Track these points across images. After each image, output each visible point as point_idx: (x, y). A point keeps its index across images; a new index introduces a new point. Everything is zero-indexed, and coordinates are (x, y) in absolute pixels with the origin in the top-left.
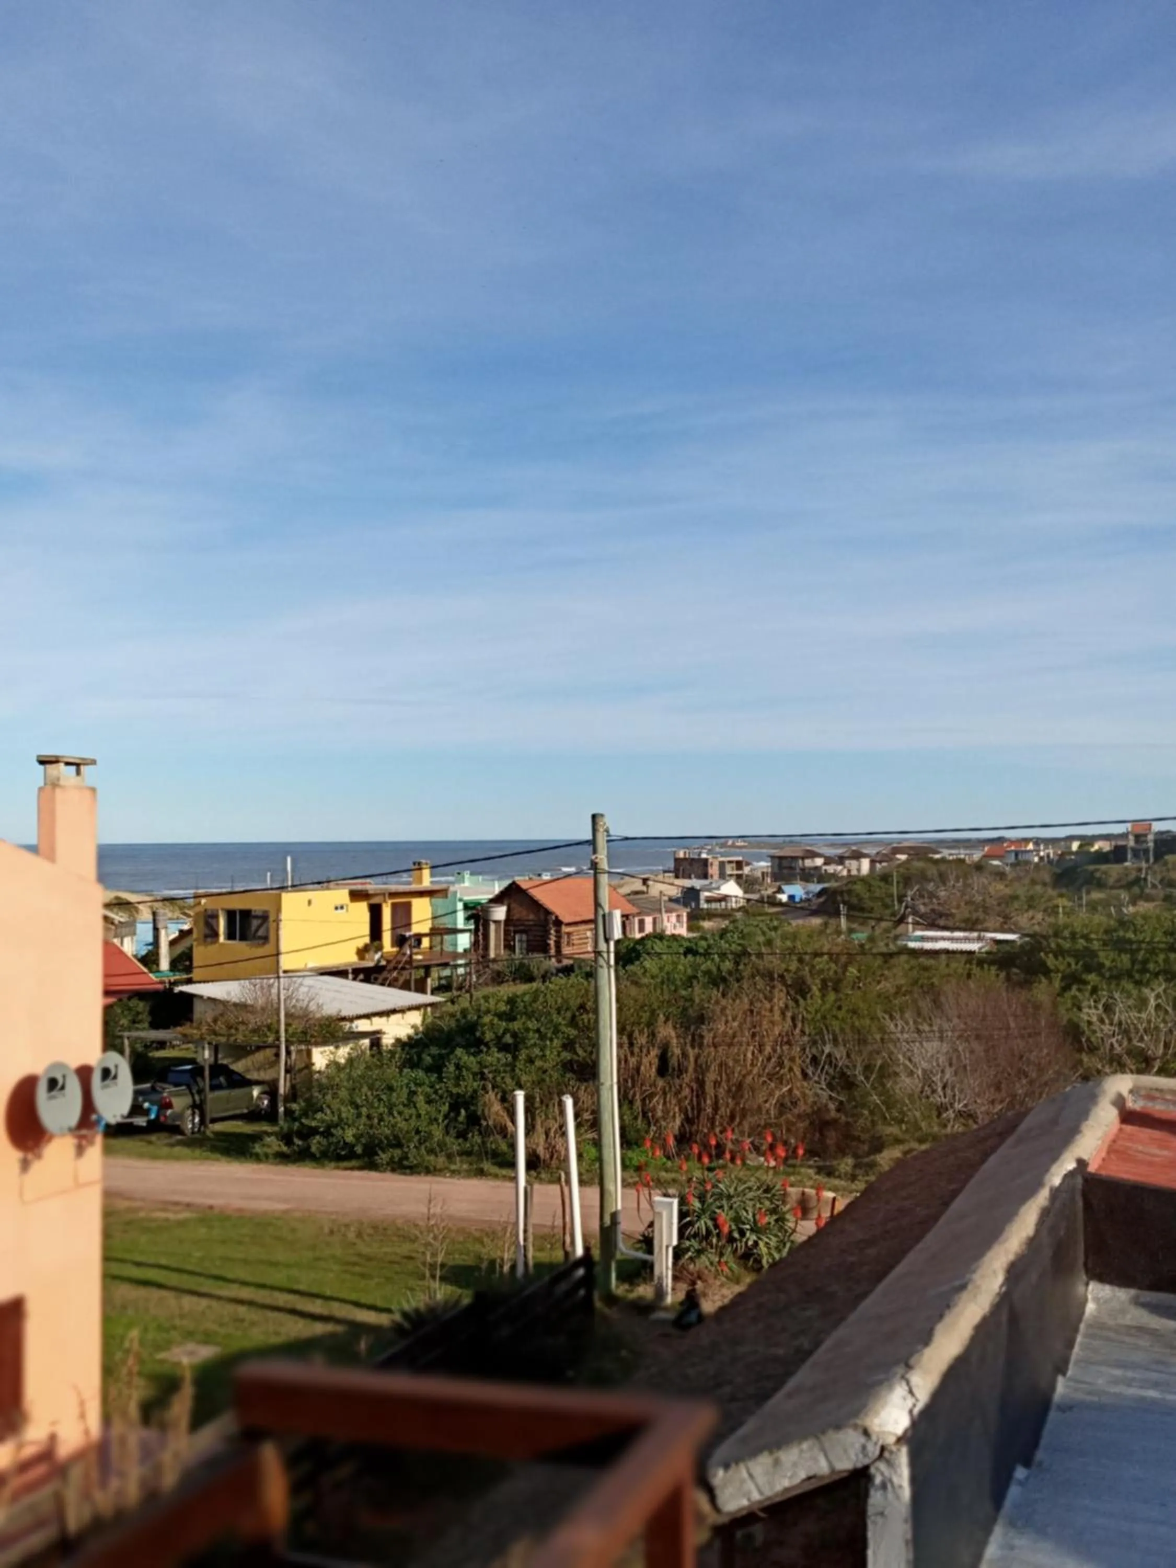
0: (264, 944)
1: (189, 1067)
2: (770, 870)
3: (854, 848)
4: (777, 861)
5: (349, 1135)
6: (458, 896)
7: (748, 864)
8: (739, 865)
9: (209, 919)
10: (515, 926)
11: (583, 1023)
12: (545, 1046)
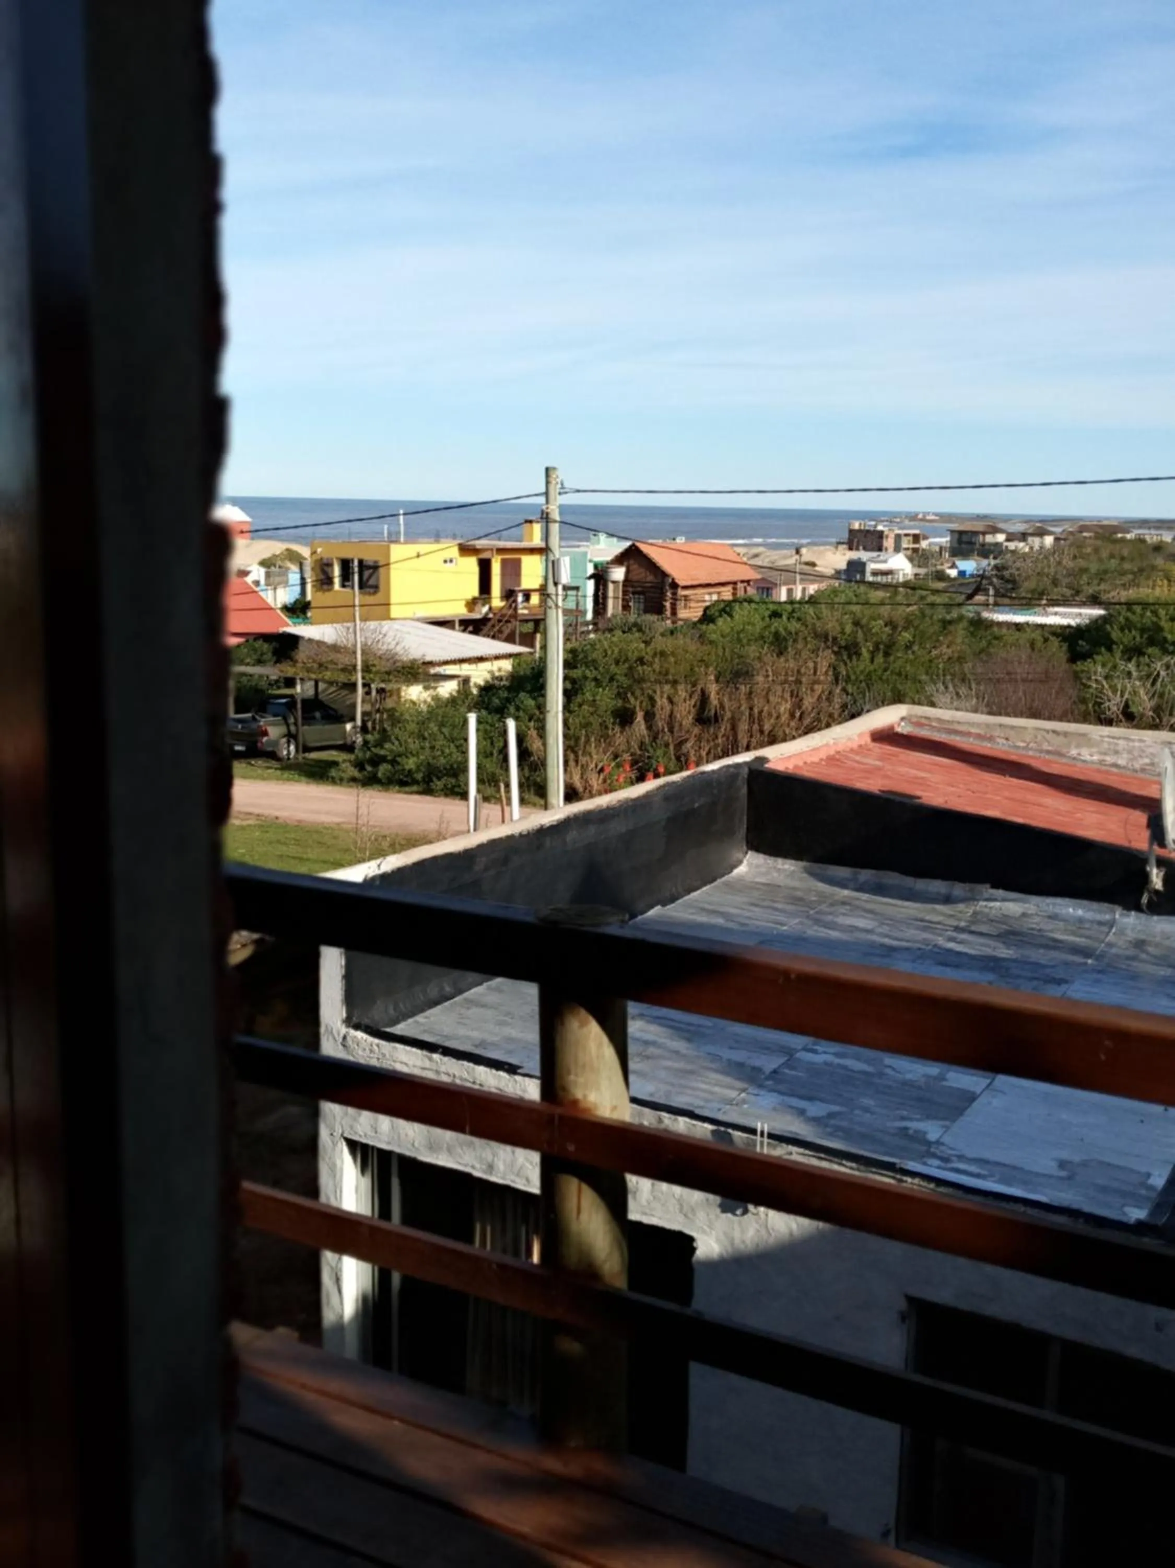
0: (375, 593)
1: (284, 701)
2: (948, 545)
3: (1038, 525)
4: (956, 536)
5: (410, 763)
6: (589, 557)
7: (925, 538)
8: (916, 538)
9: (323, 568)
10: (633, 587)
11: (639, 674)
12: (597, 693)
